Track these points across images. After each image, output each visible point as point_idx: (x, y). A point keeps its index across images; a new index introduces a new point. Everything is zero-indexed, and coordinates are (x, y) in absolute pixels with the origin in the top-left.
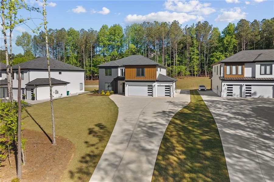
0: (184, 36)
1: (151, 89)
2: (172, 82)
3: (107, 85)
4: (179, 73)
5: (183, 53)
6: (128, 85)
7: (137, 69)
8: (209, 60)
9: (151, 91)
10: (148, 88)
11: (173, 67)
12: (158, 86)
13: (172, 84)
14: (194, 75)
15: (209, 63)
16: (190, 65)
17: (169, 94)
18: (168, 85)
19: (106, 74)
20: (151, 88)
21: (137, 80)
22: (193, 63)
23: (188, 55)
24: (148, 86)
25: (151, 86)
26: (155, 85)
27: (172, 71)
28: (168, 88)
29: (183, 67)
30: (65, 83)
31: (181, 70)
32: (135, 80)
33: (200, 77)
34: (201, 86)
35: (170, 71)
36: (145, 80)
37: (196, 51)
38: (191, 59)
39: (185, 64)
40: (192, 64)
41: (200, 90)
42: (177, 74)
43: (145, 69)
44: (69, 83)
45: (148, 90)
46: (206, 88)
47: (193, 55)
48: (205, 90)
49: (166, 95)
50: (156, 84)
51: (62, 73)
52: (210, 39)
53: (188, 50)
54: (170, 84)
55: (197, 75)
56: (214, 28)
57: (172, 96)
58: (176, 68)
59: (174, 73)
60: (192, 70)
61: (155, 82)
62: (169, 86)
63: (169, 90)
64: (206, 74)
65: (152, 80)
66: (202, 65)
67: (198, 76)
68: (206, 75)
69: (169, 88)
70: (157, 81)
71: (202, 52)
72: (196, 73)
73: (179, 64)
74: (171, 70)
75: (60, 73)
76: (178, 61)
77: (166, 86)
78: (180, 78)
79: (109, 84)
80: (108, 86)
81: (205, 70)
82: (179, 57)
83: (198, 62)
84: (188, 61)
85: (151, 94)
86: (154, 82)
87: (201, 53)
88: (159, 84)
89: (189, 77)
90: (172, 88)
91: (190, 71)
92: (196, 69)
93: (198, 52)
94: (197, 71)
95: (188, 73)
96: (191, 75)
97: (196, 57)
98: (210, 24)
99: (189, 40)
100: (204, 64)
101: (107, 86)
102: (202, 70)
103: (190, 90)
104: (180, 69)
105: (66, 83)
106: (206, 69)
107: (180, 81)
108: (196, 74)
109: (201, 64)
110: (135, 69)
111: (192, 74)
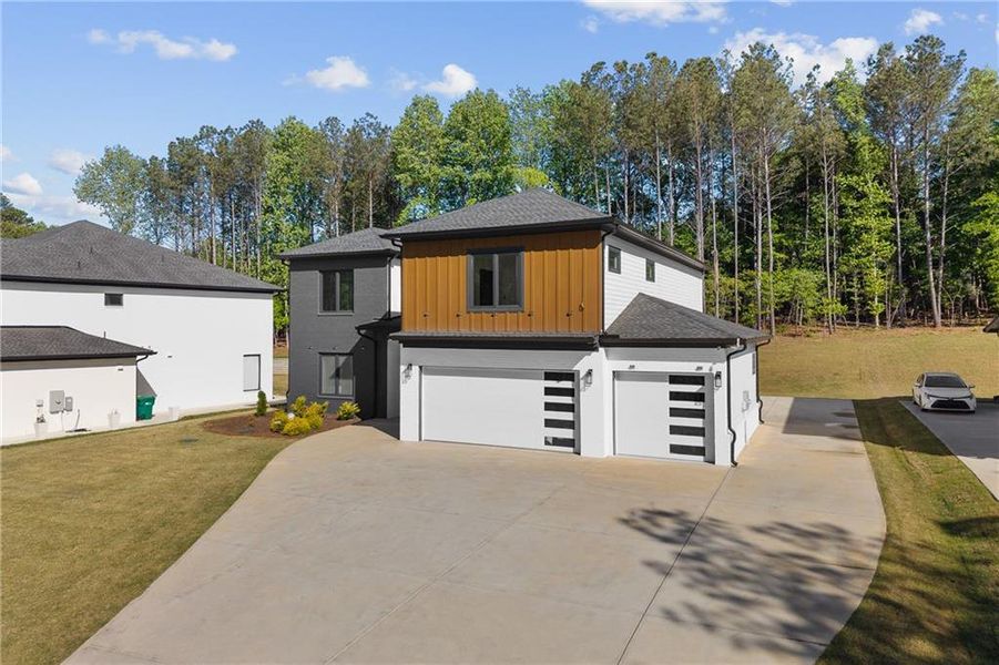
0: (805, 121)
1: (567, 400)
2: (722, 352)
3: (329, 365)
4: (785, 310)
5: (800, 209)
6: (415, 369)
7: (471, 258)
8: (953, 236)
9: (568, 416)
10: (549, 391)
11: (752, 279)
12: (616, 375)
13: (721, 367)
14: (867, 319)
15: (950, 256)
16: (845, 268)
17: (697, 441)
18: (688, 368)
19: (328, 304)
20: (570, 392)
21: (475, 332)
22: (858, 257)
23: (829, 217)
24: (549, 376)
25: (570, 376)
26: (589, 373)
27: (746, 300)
28: (692, 396)
29: (809, 278)
30: (125, 355)
31: (792, 294)
32: (464, 332)
33: (902, 326)
34: (933, 382)
35: (737, 299)
36: (523, 333)
37: (876, 194)
38: (847, 238)
39: (818, 263)
40: (854, 262)
41: (927, 403)
42: (776, 314)
43: (526, 255)
44: (152, 353)
45: (549, 407)
46: (971, 397)
47: (859, 212)
48: (966, 406)
49: (675, 449)
50: (600, 364)
51: (126, 298)
52: (953, 125)
53: (829, 189)
54: (706, 368)
55: (883, 316)
56: (973, 70)
57: (722, 458)
58: (769, 283)
59: (755, 310)
60: (854, 290)
61: (596, 349)
62: (698, 380)
63: (699, 406)
64: (938, 313)
65: (576, 333)
66: (908, 269)
67: (889, 323)
68: (938, 319)
69: (699, 397)
70: (610, 341)
71: (907, 197)
72: (877, 308)
73: (787, 264)
74: (741, 294)
75: (114, 300)
76: (779, 248)
77: (675, 379)
78: (794, 336)
79: (342, 359)
80: (337, 375)
81: (929, 291)
82: (781, 230)
83: (888, 250)
84: (831, 247)
85: (567, 434)
86: (586, 345)
87: (904, 201)
88: (623, 366)
89: (840, 330)
90: (720, 396)
91: (845, 299)
92: (878, 283)
93: (885, 196)
94: (882, 299)
95: (835, 308)
96: (851, 318)
97: (873, 223)
98: (950, 50)
99: (832, 140)
100: (921, 261)
101: (333, 371)
102: (912, 292)
103: (856, 403)
104: (788, 289)
105: (134, 356)
106: (936, 287)
107: (790, 349)
108: (876, 313)
109: (908, 259)
110: (463, 259)
111: (858, 314)
